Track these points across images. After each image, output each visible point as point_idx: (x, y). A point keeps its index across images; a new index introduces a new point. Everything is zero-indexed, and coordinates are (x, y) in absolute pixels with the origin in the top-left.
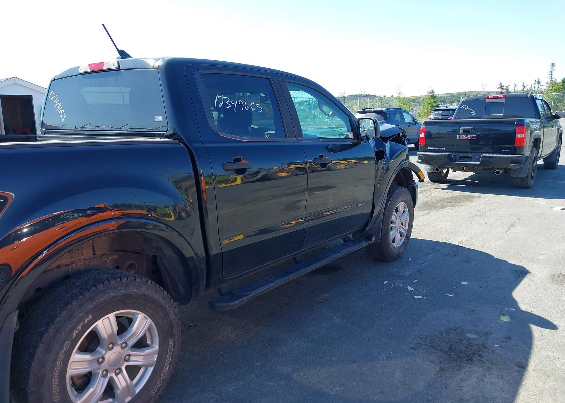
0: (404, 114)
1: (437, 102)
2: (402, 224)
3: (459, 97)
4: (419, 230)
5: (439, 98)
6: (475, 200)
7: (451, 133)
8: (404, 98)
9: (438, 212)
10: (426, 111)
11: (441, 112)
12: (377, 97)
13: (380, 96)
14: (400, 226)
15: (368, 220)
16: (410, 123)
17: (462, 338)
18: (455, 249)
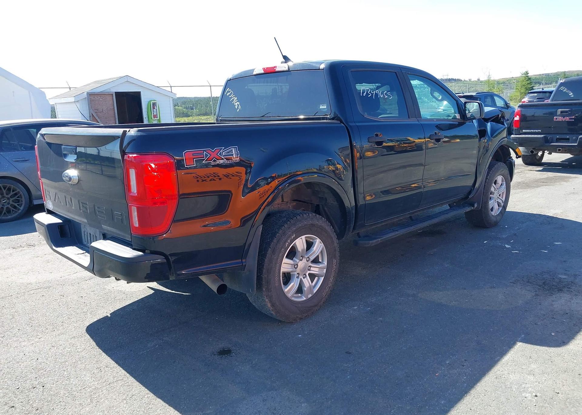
0: (496, 98)
1: (532, 84)
2: (500, 195)
3: (557, 78)
4: (514, 205)
5: (533, 80)
6: (571, 180)
7: (548, 115)
8: (495, 81)
9: (533, 190)
10: (519, 94)
11: (536, 95)
12: (462, 80)
13: (464, 80)
14: (498, 197)
15: (471, 189)
16: (502, 108)
17: (554, 278)
18: (549, 219)
